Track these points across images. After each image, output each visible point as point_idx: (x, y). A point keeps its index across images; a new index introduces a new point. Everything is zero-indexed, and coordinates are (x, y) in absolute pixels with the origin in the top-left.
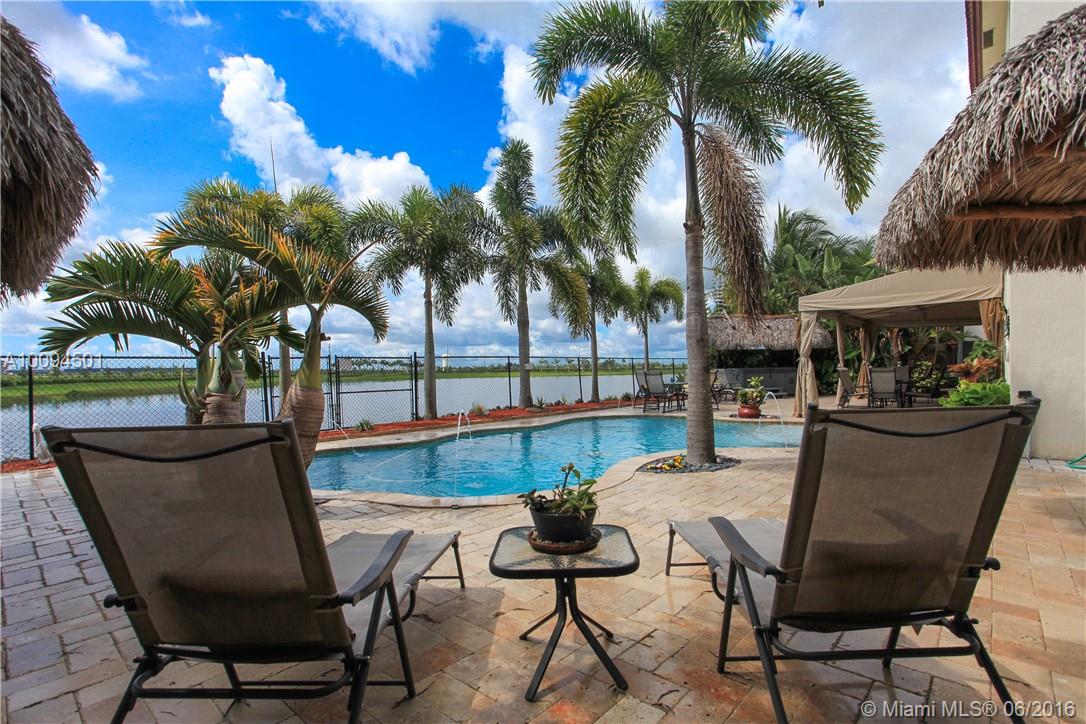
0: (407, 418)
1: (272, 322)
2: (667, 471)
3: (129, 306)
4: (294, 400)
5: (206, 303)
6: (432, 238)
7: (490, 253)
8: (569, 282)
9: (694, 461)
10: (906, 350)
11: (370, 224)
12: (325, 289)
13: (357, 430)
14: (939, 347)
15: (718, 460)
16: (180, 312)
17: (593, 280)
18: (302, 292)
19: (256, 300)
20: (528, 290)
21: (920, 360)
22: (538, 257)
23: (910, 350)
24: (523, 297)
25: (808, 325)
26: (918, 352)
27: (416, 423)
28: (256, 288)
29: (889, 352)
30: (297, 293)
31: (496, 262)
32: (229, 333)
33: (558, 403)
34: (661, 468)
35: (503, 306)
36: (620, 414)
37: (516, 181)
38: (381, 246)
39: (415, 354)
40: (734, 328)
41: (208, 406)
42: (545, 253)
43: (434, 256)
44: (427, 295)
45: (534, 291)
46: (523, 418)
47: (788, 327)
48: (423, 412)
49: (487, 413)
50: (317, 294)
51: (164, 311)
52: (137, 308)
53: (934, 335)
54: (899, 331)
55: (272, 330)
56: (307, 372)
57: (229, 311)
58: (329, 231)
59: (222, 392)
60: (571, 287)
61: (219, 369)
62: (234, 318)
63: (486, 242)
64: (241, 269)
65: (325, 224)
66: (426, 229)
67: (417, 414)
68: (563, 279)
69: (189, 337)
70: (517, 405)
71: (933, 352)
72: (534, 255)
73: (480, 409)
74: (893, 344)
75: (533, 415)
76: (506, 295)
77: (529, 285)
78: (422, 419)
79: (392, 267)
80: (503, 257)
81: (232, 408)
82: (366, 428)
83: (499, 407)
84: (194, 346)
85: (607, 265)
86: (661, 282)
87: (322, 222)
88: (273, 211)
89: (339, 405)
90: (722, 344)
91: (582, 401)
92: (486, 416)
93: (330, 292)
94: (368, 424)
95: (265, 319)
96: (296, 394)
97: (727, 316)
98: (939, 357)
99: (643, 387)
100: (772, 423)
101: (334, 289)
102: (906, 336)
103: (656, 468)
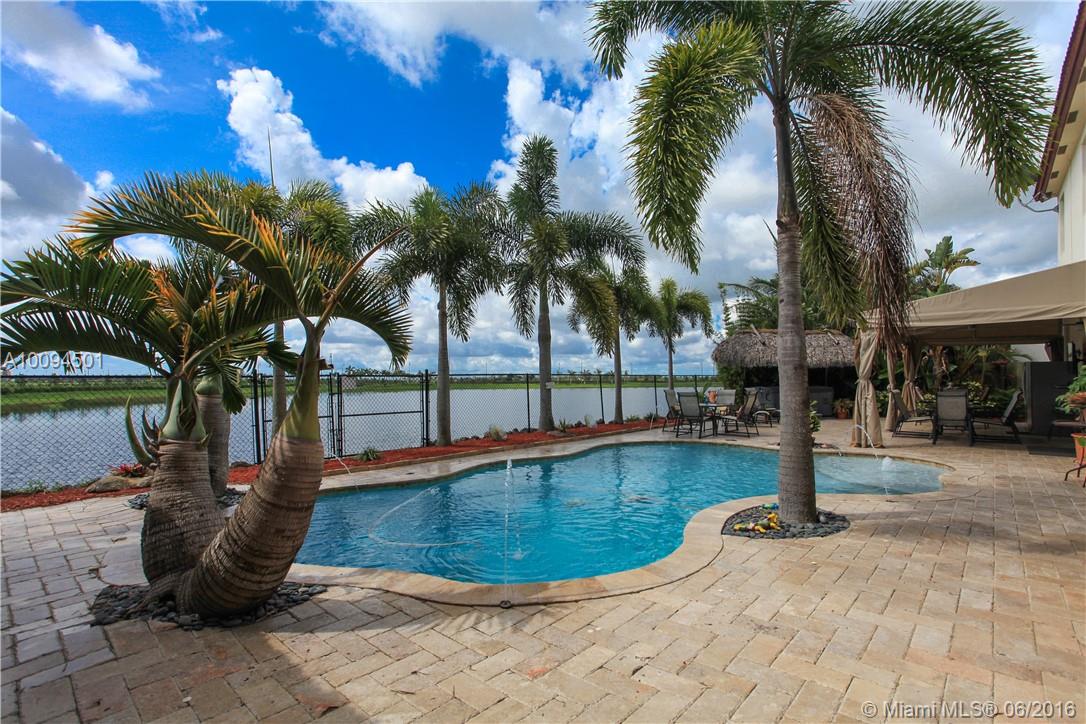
0: (418, 444)
1: (261, 339)
2: (763, 536)
3: (79, 318)
4: (279, 457)
5: (170, 313)
6: (448, 242)
7: (509, 261)
8: (597, 294)
9: (790, 519)
10: (952, 369)
11: (380, 226)
12: (328, 296)
13: (362, 459)
14: (986, 366)
15: (822, 518)
16: (145, 325)
17: (618, 291)
18: (294, 302)
19: (233, 313)
20: (550, 302)
21: (965, 380)
22: (562, 265)
23: (955, 370)
24: (544, 309)
25: (869, 344)
26: (964, 371)
27: (429, 451)
28: (234, 295)
29: (931, 371)
30: (288, 305)
31: (516, 269)
32: (194, 357)
33: (579, 425)
34: (753, 530)
35: (518, 318)
36: (651, 439)
37: (538, 183)
38: (390, 252)
39: (427, 371)
40: (764, 344)
41: (161, 458)
42: (568, 261)
43: (449, 263)
44: (441, 306)
45: (556, 304)
46: (546, 444)
47: (822, 343)
48: (434, 436)
49: (506, 437)
50: (315, 304)
51: (125, 323)
52: (90, 318)
53: (982, 353)
54: (944, 349)
55: (261, 348)
56: (299, 417)
57: (196, 325)
58: (333, 231)
59: (182, 438)
60: (599, 299)
61: (180, 405)
62: (203, 335)
63: (504, 249)
64: (226, 272)
65: (329, 223)
66: (441, 233)
67: (428, 439)
68: (590, 290)
69: (158, 355)
70: (537, 427)
71: (980, 372)
72: (559, 263)
73: (497, 433)
74: (936, 363)
75: (556, 440)
76: (522, 307)
77: (552, 298)
78: (434, 444)
79: (401, 274)
80: (522, 265)
81: (196, 460)
82: (372, 459)
83: (516, 430)
84: (165, 366)
85: (634, 275)
86: (687, 294)
87: (325, 220)
88: (266, 207)
89: (340, 430)
90: (751, 361)
91: (603, 422)
92: (505, 441)
93: (334, 301)
94: (373, 452)
95: (251, 334)
96: (281, 448)
97: (756, 331)
98: (986, 377)
99: (673, 408)
100: (830, 454)
101: (339, 297)
102: (951, 355)
103: (747, 530)
